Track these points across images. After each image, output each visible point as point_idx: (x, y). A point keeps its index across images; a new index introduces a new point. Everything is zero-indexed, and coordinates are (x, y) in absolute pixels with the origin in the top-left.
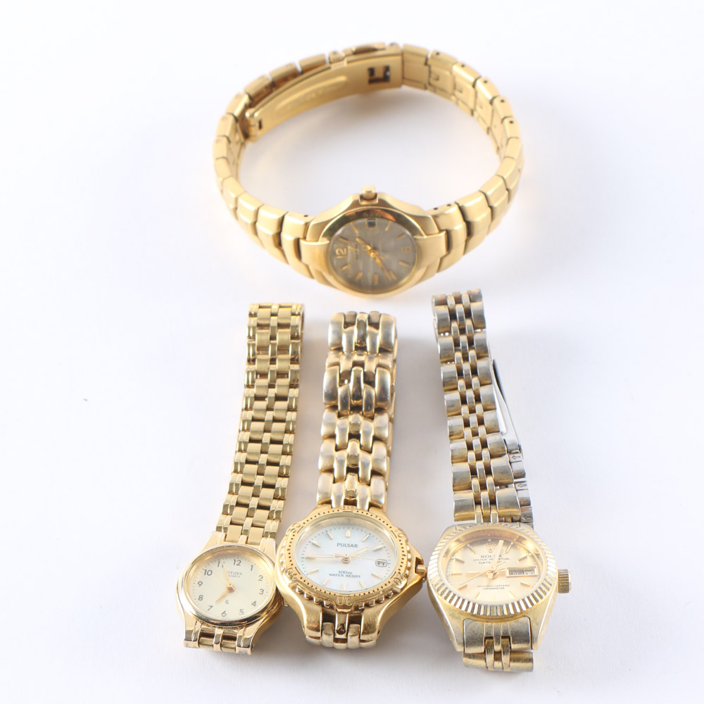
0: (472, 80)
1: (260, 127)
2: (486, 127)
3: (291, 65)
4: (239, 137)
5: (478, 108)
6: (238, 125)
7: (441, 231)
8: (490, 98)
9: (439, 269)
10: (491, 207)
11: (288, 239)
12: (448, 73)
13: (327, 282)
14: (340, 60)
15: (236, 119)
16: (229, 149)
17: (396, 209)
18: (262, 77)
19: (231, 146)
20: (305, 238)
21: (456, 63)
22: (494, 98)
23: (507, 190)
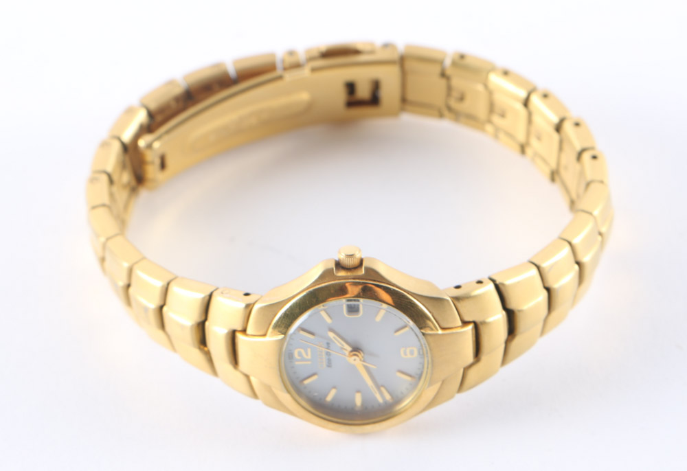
0: (523, 94)
1: (163, 165)
2: (547, 171)
3: (217, 65)
4: (126, 177)
5: (534, 142)
6: (127, 159)
7: (465, 323)
8: (556, 120)
9: (461, 387)
10: (548, 290)
11: (217, 333)
12: (480, 88)
13: (281, 406)
14: (297, 66)
15: (125, 148)
16: (111, 195)
17: (393, 285)
18: (171, 83)
19: (115, 189)
20: (244, 331)
21: (493, 69)
22: (562, 121)
23: (578, 263)
